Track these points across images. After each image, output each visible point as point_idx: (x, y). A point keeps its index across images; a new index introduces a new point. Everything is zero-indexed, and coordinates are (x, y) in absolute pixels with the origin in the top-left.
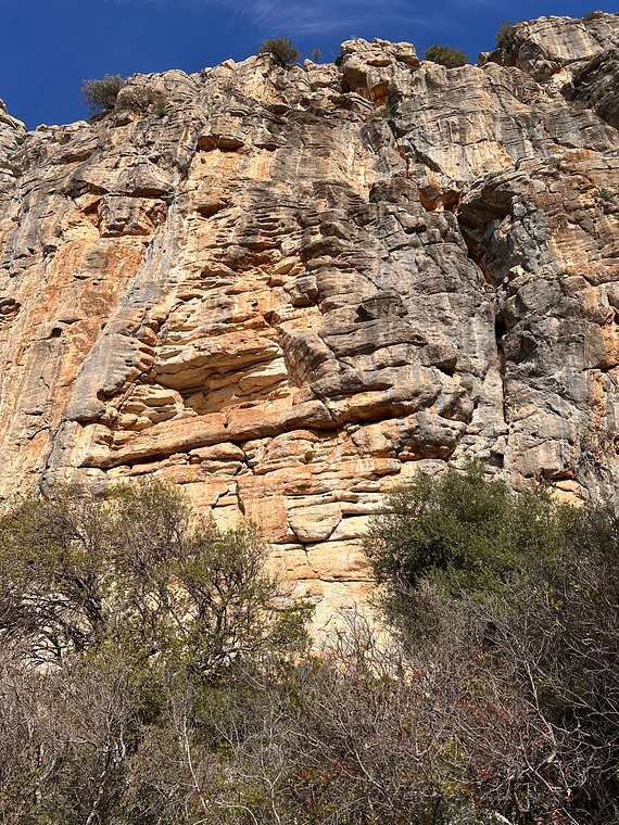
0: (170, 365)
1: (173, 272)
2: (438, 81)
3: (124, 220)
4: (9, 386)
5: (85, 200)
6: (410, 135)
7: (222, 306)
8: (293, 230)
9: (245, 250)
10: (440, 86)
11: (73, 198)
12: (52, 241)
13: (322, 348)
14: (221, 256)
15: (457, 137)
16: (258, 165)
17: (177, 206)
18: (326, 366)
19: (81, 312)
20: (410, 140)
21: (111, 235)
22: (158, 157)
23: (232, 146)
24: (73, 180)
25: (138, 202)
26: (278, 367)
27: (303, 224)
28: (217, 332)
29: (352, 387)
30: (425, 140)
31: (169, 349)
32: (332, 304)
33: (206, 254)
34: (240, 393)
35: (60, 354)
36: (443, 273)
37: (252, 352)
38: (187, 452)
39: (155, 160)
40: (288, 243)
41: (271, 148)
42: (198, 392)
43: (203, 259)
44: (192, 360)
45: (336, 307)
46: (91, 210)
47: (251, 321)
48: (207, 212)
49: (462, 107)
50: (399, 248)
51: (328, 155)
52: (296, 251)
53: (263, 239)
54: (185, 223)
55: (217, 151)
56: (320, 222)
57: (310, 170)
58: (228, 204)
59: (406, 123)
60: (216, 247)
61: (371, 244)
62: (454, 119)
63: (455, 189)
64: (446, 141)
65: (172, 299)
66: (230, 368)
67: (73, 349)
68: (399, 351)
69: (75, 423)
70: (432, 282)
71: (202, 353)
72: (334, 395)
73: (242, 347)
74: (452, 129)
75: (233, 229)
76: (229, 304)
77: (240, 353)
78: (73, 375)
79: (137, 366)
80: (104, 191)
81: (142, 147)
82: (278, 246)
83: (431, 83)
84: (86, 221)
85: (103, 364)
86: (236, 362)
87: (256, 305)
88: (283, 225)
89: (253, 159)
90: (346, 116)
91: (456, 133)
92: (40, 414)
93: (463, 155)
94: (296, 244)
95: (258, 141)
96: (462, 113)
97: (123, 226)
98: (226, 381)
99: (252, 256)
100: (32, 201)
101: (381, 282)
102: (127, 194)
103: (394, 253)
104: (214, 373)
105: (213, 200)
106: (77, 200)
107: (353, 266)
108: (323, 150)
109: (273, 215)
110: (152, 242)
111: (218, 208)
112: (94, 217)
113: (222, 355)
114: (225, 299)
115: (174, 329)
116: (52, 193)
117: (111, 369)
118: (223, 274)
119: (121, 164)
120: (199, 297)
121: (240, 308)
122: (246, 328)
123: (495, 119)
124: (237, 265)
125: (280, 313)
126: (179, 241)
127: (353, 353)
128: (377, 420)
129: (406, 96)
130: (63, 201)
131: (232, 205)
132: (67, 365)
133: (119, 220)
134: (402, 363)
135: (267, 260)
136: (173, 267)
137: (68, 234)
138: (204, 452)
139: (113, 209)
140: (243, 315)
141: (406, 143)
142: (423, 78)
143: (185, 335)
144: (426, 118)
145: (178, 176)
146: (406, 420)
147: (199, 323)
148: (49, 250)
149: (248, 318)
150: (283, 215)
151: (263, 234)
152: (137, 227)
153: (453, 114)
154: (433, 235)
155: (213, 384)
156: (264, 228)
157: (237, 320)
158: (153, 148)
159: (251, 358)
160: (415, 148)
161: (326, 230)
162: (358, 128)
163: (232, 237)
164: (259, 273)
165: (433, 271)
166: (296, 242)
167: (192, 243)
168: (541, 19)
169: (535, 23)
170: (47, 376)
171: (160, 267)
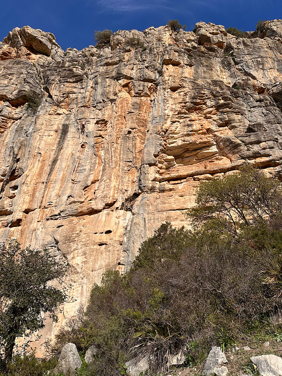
0: (172, 147)
1: (166, 112)
2: (248, 43)
3: (142, 91)
4: (115, 151)
5: (123, 82)
6: (242, 64)
7: (188, 125)
8: (211, 98)
9: (192, 105)
10: (249, 46)
11: (117, 80)
12: (112, 97)
13: (238, 141)
14: (184, 106)
15: (261, 67)
16: (188, 72)
17: (161, 86)
18: (242, 148)
19: (137, 125)
20: (241, 66)
21: (136, 96)
22: (148, 66)
23: (176, 64)
24: (118, 73)
25: (146, 84)
26: (214, 149)
27: (215, 96)
28: (188, 135)
29: (256, 155)
30: (248, 66)
31: (171, 141)
32: (235, 126)
33: (179, 106)
34: (197, 158)
35: (133, 140)
36: (276, 117)
37: (205, 143)
38: (192, 177)
39: (147, 67)
40: (209, 103)
41: (191, 66)
42: (180, 158)
43: (178, 107)
44: (181, 145)
45: (236, 127)
46: (126, 85)
47: (201, 131)
48: (174, 89)
49: (262, 55)
50: (253, 107)
51: (212, 70)
52: (213, 106)
53: (199, 101)
54: (166, 93)
55: (171, 66)
56: (222, 96)
57: (207, 75)
58: (182, 87)
59: (239, 60)
60: (182, 103)
61: (243, 105)
62: (259, 59)
63: (263, 87)
64: (256, 68)
65: (169, 122)
66: (194, 149)
67: (138, 139)
68: (271, 143)
69: (148, 165)
70: (272, 120)
71: (186, 143)
72: (250, 158)
73: (200, 140)
74: (258, 63)
75: (187, 96)
76: (191, 124)
77: (200, 143)
78: (142, 148)
79: (163, 146)
80: (131, 78)
81: (141, 62)
82: (205, 104)
83: (245, 44)
84: (123, 90)
85: (153, 144)
86: (198, 146)
87: (202, 125)
88: (207, 96)
89: (185, 70)
90: (214, 55)
91: (260, 65)
92: (131, 162)
93: (264, 74)
94: (213, 103)
95: (186, 63)
96: (262, 57)
97: (141, 93)
98: (192, 154)
99: (195, 107)
100: (99, 80)
101: (251, 119)
102: (141, 80)
103: (252, 109)
104: (187, 151)
105: (176, 85)
106: (119, 81)
107: (239, 112)
108: (210, 68)
109: (203, 92)
110: (154, 100)
111: (178, 88)
112: (127, 89)
113: (194, 143)
114: (189, 123)
115: (171, 134)
116: (107, 78)
117: (156, 147)
118: (185, 113)
119: (134, 68)
120: (178, 122)
121: (196, 126)
122: (199, 134)
123: (274, 60)
124: (190, 110)
125: (213, 129)
126: (165, 100)
127: (251, 143)
128: (265, 168)
129: (236, 49)
130: (113, 82)
131: (184, 87)
132: (138, 145)
133: (139, 91)
134: (273, 148)
135: (200, 109)
136: (166, 110)
137: (119, 94)
138: (200, 177)
139: (137, 86)
140: (198, 129)
141: (240, 67)
142: (242, 42)
143: (175, 136)
144: (247, 58)
145: (158, 75)
146: (277, 167)
147: (180, 132)
148: (112, 101)
149: (199, 130)
150: (206, 92)
151: (199, 99)
152: (146, 94)
153: (258, 57)
154: (267, 103)
155: (187, 155)
156: (199, 96)
157: (195, 131)
158: (146, 62)
159: (204, 145)
160: (244, 70)
161: (225, 99)
162: (220, 60)
163: (187, 99)
164: (198, 114)
165: (271, 117)
166: (213, 102)
167: (171, 101)
168: (275, 20)
169: (273, 22)
170: (131, 149)
171: (160, 110)
